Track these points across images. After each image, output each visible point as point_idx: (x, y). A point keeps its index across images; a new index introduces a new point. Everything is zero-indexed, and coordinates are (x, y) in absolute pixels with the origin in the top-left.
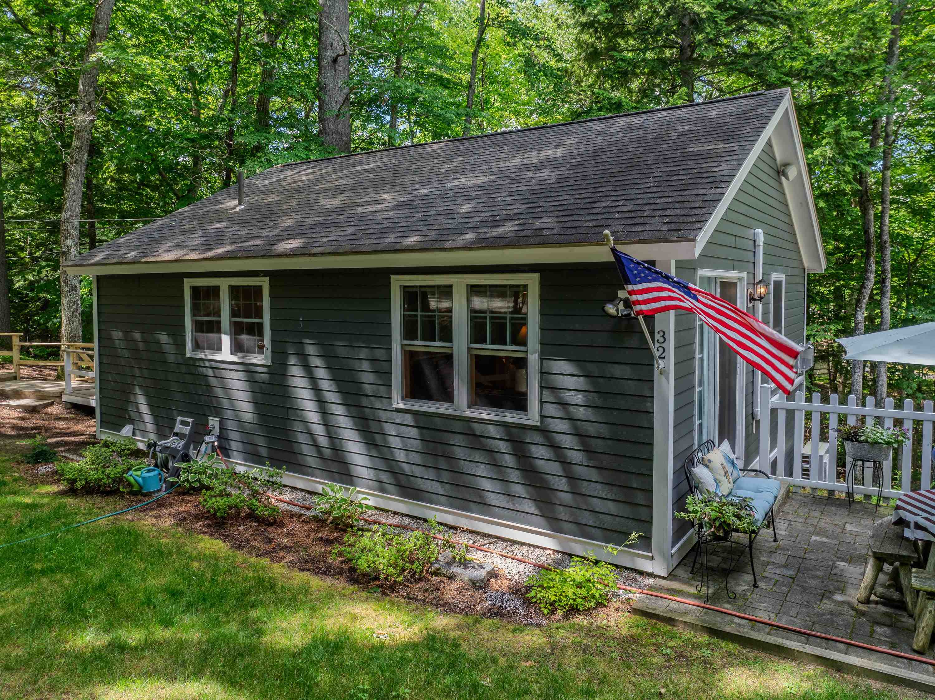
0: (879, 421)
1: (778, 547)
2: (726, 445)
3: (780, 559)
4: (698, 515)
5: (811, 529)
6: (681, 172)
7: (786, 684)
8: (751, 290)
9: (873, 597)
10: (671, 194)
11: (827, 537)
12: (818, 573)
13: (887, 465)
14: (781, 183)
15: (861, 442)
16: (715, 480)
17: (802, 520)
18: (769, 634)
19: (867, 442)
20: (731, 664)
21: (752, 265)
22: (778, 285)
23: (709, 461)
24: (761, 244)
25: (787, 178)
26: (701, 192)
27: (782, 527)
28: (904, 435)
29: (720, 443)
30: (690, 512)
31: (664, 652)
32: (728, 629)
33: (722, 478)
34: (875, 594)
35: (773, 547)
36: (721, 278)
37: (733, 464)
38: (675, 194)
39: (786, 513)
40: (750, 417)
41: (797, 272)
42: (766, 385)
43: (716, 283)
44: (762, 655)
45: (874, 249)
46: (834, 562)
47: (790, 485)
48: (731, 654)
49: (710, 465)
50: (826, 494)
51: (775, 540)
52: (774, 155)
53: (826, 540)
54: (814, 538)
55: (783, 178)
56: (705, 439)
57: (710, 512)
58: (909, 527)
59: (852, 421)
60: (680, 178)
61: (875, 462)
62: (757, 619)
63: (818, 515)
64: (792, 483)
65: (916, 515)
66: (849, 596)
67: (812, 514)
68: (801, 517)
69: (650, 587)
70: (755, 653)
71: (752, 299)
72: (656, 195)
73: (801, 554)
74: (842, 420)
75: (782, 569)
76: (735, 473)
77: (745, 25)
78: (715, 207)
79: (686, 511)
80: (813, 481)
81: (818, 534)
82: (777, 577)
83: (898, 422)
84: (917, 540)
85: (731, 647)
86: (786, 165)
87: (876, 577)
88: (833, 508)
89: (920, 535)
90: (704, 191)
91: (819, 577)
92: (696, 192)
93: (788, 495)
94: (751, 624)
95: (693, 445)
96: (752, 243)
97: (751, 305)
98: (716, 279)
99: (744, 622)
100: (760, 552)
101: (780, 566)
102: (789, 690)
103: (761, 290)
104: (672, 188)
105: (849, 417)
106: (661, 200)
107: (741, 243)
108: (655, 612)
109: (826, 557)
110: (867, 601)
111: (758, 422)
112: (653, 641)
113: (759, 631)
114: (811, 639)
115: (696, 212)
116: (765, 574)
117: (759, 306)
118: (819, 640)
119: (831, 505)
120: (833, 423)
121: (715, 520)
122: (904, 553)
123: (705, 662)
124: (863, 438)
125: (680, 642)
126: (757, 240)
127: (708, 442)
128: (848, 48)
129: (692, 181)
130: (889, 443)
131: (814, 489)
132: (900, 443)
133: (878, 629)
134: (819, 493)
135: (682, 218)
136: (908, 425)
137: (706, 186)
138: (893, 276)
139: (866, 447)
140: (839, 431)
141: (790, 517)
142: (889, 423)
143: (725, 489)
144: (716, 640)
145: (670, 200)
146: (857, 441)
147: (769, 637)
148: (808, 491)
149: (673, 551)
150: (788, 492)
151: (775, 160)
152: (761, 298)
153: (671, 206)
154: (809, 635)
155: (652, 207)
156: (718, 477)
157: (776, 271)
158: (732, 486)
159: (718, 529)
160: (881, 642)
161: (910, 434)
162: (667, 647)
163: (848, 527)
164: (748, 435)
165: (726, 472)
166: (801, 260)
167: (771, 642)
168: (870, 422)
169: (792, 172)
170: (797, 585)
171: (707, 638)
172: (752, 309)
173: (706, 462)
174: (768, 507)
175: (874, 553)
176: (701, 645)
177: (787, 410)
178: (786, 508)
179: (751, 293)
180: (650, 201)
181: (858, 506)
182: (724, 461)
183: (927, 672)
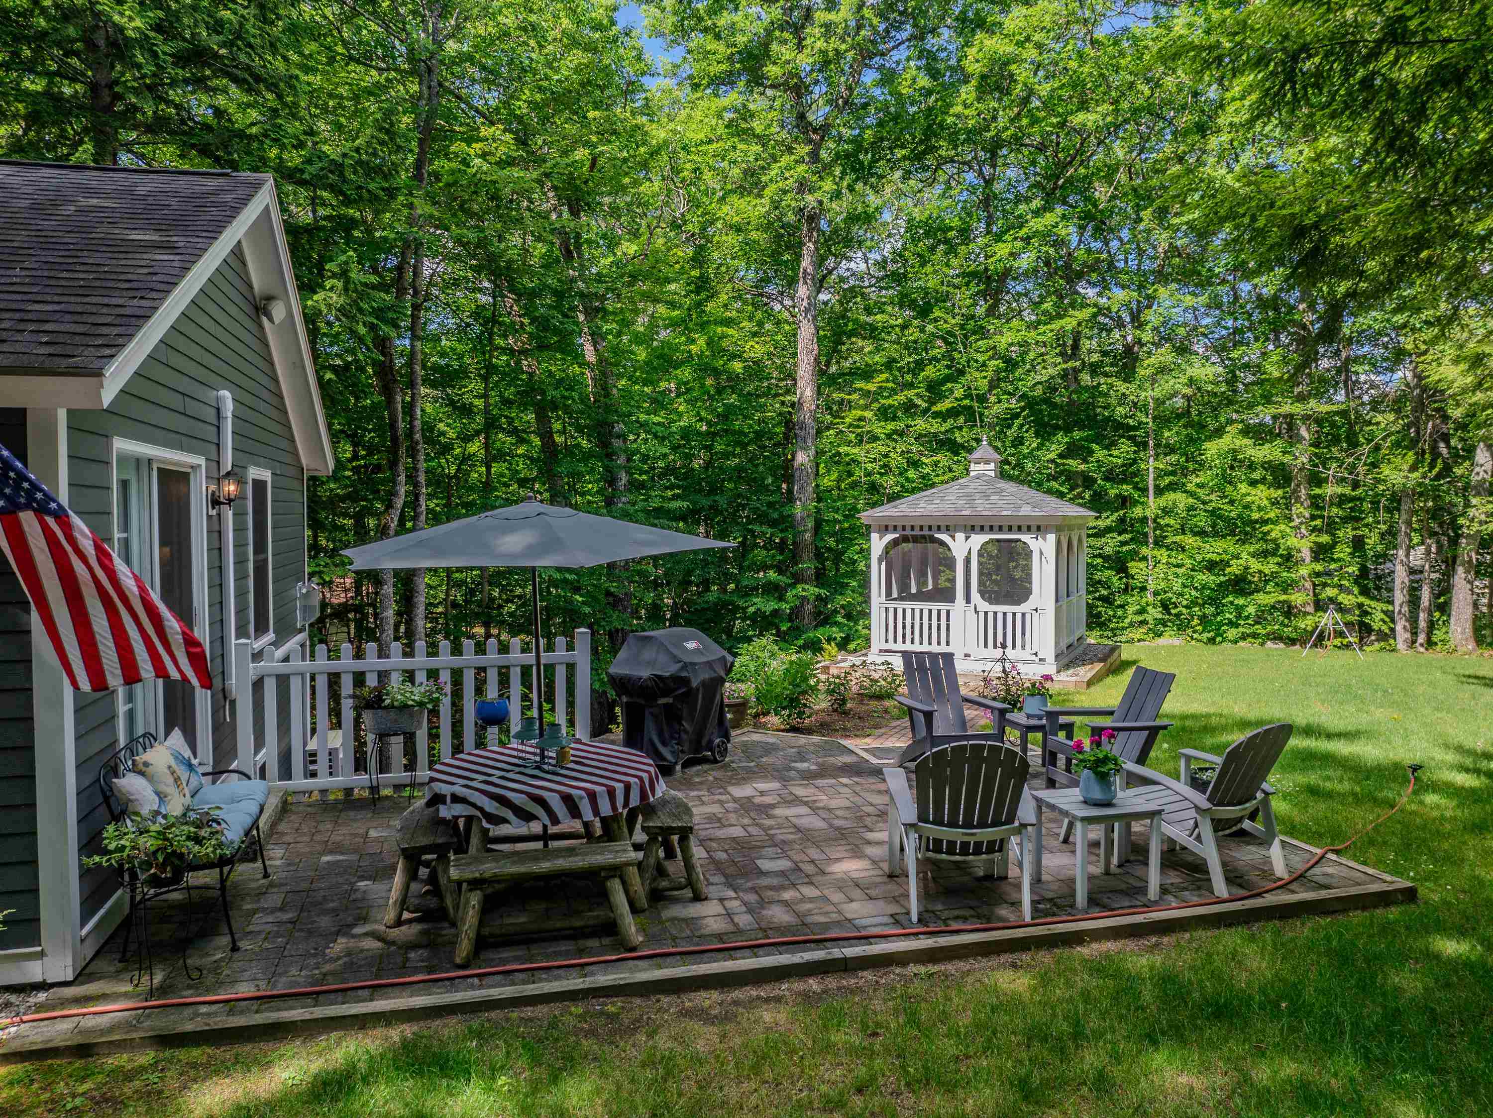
0: (410, 675)
1: (271, 885)
2: (177, 737)
3: (275, 899)
4: (125, 854)
5: (319, 848)
6: (78, 268)
7: (285, 1075)
8: (213, 487)
9: (406, 915)
10: (56, 299)
11: (342, 854)
12: (331, 905)
13: (422, 736)
14: (261, 326)
15: (386, 708)
16: (158, 794)
17: (306, 839)
18: (257, 1012)
19: (393, 707)
20: (195, 1081)
21: (214, 447)
22: (259, 486)
23: (146, 764)
24: (230, 415)
25: (271, 320)
26: (114, 301)
27: (276, 855)
28: (439, 689)
29: (167, 734)
30: (111, 852)
31: (69, 1106)
32: (189, 1027)
33: (171, 790)
34: (408, 910)
35: (262, 886)
36: (159, 461)
37: (190, 767)
38: (65, 299)
39: (283, 834)
40: (221, 695)
41: (292, 471)
42: (243, 641)
43: (150, 469)
44: (248, 1048)
45: (403, 451)
46: (352, 884)
47: (286, 793)
48: (194, 1066)
49: (149, 770)
50: (341, 795)
51: (266, 875)
52: (249, 278)
53: (341, 858)
54: (325, 859)
55: (265, 320)
56: (140, 730)
57: (148, 843)
58: (445, 803)
59: (372, 681)
60: (76, 275)
61: (404, 734)
62: (239, 996)
63: (329, 826)
64: (291, 789)
65: (453, 784)
66: (376, 921)
67: (321, 827)
68: (305, 834)
69: (40, 1008)
70: (238, 1049)
71: (215, 502)
72: (25, 297)
73: (305, 885)
74: (359, 679)
75: (279, 914)
76: (195, 781)
77: (209, 78)
78: (140, 327)
79: (105, 852)
80: (323, 781)
81: (331, 852)
82: (269, 928)
83: (433, 674)
84: (456, 818)
85: (196, 1053)
86: (270, 298)
87: (406, 888)
88: (352, 814)
89: (459, 809)
90: (120, 301)
91: (334, 910)
92: (106, 301)
93: (285, 808)
94: (227, 1008)
95: (116, 741)
96: (213, 412)
97: (214, 512)
98: (150, 461)
99: (214, 1008)
100: (243, 899)
101: (273, 911)
102: (290, 1082)
103: (231, 488)
104: (59, 291)
105: (368, 675)
106: (37, 307)
107: (192, 407)
108: (49, 1045)
109: (341, 880)
110: (399, 923)
111: (233, 703)
112: (46, 1096)
113: (242, 1012)
114: (321, 998)
115: (105, 330)
116: (251, 928)
117: (229, 514)
118: (332, 996)
119: (350, 809)
120: (347, 686)
121: (155, 853)
122: (440, 841)
123: (149, 1093)
124: (388, 702)
125: (100, 1078)
126: (222, 409)
127: (144, 736)
128: (357, 150)
129: (98, 284)
130: (421, 704)
131: (323, 792)
132: (436, 702)
133: (412, 955)
134: (332, 797)
135: (77, 338)
136: (445, 677)
137: (125, 293)
138: (430, 496)
139: (393, 714)
140: (354, 696)
141: (288, 839)
142: (421, 677)
143: (175, 807)
144: (168, 1053)
145: (56, 307)
146: (380, 707)
147: (257, 1016)
148: (316, 796)
149: (84, 932)
150: (285, 803)
151: (250, 286)
152: (230, 501)
153: (57, 316)
154: (318, 993)
155: (17, 316)
156: (162, 788)
157: (257, 465)
158: (188, 800)
159: (162, 867)
160: (416, 970)
161: (448, 689)
162: (74, 1096)
163: (373, 833)
164: (218, 726)
165: (177, 780)
166: (296, 454)
167: (261, 1022)
168: (395, 680)
169: (278, 311)
170: (301, 930)
171: (152, 1054)
172: (215, 519)
173: (141, 767)
174: (249, 821)
175: (404, 850)
176: (143, 1069)
177: (278, 676)
178: (282, 827)
179: (213, 493)
180: (14, 306)
181: (386, 803)
182: (173, 763)
183: (472, 987)
